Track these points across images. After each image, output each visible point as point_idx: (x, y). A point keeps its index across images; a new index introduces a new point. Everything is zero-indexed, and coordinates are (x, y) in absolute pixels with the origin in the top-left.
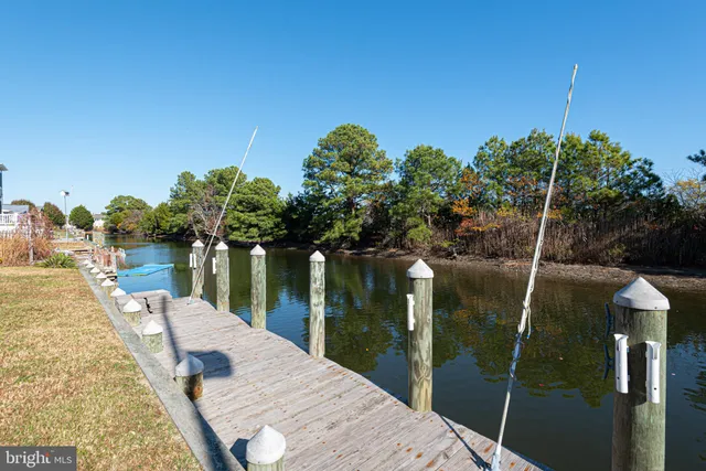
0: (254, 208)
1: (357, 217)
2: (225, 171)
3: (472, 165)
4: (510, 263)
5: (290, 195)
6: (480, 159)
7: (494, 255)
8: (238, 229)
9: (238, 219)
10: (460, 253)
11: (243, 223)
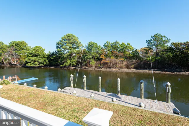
0: (36, 55)
1: (74, 59)
2: (19, 42)
3: (103, 47)
4: (114, 69)
5: (49, 52)
6: (105, 46)
7: (110, 67)
8: (30, 62)
9: (30, 59)
10: (102, 67)
11: (32, 60)
